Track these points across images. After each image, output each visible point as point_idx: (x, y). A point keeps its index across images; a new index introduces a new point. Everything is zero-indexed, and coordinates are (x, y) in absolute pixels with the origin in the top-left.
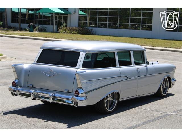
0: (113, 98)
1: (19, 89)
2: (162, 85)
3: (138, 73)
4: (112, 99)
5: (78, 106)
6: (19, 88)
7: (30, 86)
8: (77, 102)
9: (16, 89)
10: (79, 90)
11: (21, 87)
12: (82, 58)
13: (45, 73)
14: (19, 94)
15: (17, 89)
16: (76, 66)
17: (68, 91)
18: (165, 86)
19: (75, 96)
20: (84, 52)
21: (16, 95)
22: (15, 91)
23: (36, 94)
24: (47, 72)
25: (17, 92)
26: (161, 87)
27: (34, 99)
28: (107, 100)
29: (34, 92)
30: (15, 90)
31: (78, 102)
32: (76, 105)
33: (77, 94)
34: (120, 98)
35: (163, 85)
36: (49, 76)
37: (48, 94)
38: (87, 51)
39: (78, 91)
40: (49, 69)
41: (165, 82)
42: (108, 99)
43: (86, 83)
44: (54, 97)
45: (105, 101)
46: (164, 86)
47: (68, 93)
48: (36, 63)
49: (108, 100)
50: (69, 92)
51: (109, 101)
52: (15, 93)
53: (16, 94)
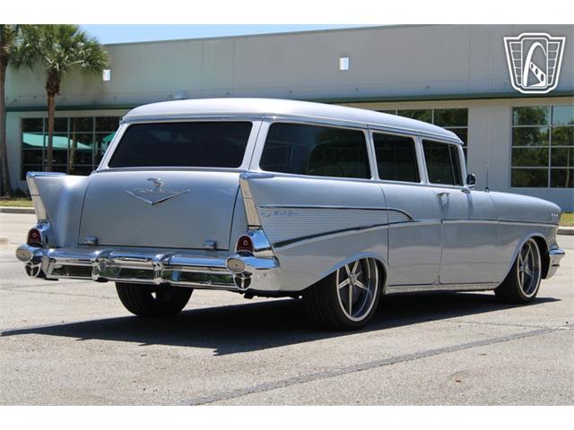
0: (363, 279)
1: (51, 254)
2: (520, 265)
3: (442, 208)
4: (360, 285)
5: (250, 287)
6: (51, 250)
7: (89, 242)
8: (247, 275)
9: (41, 254)
10: (252, 235)
11: (57, 247)
12: (258, 138)
13: (137, 193)
14: (51, 270)
15: (45, 254)
16: (239, 164)
17: (215, 244)
18: (530, 268)
19: (239, 253)
20: (263, 120)
21: (42, 275)
22: (37, 260)
23: (108, 264)
24: (143, 191)
25: (46, 261)
26: (518, 271)
27: (100, 280)
28: (344, 284)
29: (101, 256)
30: (37, 255)
31: (251, 274)
32: (243, 285)
33: (246, 246)
34: (387, 284)
35: (523, 263)
36: (151, 202)
37: (149, 260)
38: (275, 117)
39: (249, 239)
40: (150, 179)
41: (530, 256)
42: (348, 280)
43: (276, 213)
44: (168, 265)
45: (339, 286)
46: (527, 267)
47: (215, 250)
48: (108, 168)
49: (348, 286)
50: (218, 248)
51: (351, 287)
52: (39, 265)
53: (41, 270)
